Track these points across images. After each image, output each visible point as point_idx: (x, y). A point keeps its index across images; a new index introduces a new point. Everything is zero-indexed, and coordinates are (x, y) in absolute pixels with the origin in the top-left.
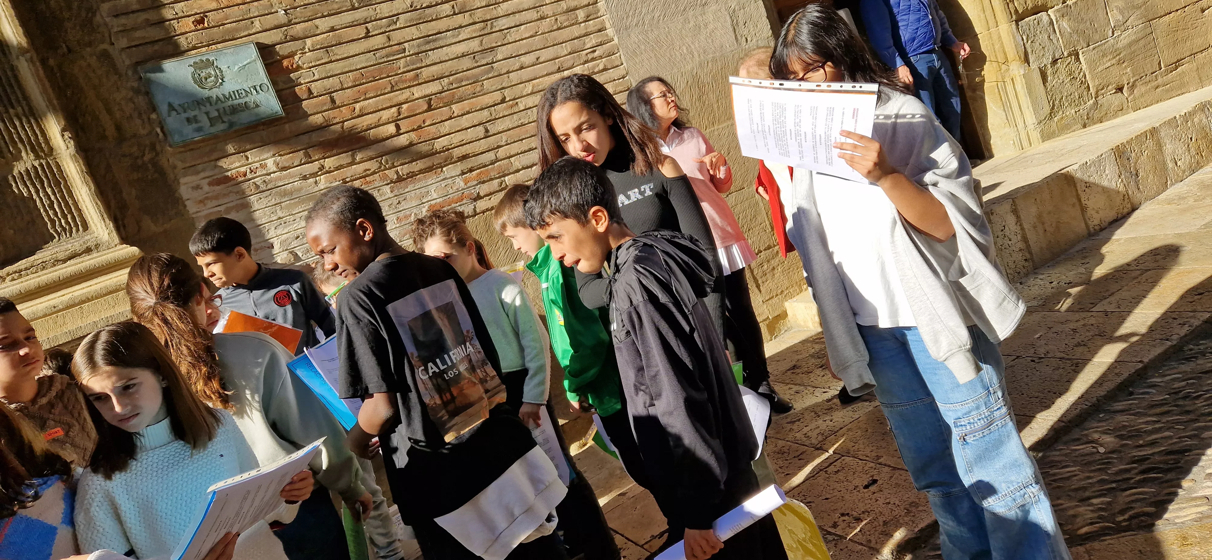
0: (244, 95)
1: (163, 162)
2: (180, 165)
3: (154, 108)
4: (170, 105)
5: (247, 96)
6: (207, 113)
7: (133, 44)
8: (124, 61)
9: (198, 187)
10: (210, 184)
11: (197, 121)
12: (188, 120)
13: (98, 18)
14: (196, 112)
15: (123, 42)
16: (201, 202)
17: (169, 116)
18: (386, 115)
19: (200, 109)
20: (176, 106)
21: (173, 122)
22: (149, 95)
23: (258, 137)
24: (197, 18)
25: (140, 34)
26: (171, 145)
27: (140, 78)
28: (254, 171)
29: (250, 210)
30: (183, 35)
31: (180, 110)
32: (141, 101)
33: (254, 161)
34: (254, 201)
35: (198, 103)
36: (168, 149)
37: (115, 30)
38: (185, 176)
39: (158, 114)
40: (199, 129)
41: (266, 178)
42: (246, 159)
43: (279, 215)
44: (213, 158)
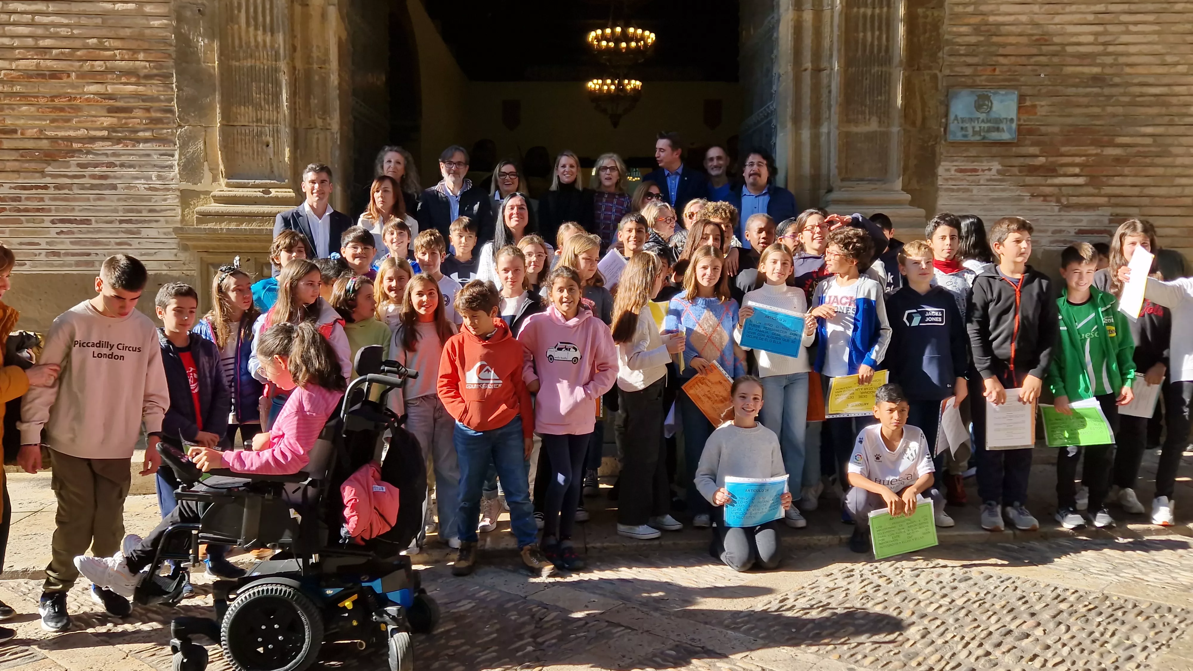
1: (937, 149)
2: (945, 154)
3: (946, 115)
4: (956, 116)
5: (1000, 124)
6: (973, 128)
7: (952, 74)
8: (942, 84)
9: (948, 170)
10: (956, 171)
11: (967, 131)
12: (962, 128)
13: (940, 54)
14: (967, 125)
15: (947, 72)
16: (947, 179)
17: (953, 122)
18: (1078, 160)
19: (971, 124)
20: (959, 117)
21: (953, 126)
22: (947, 106)
23: (995, 150)
24: (993, 67)
25: (957, 69)
26: (946, 140)
27: (947, 96)
28: (983, 171)
29: (969, 194)
30: (980, 76)
31: (960, 121)
32: (942, 109)
33: (985, 165)
34: (975, 190)
35: (971, 120)
36: (943, 142)
37: (946, 63)
38: (945, 161)
39: (947, 120)
40: (965, 136)
41: (988, 177)
42: (982, 162)
43: (985, 203)
44: (965, 155)
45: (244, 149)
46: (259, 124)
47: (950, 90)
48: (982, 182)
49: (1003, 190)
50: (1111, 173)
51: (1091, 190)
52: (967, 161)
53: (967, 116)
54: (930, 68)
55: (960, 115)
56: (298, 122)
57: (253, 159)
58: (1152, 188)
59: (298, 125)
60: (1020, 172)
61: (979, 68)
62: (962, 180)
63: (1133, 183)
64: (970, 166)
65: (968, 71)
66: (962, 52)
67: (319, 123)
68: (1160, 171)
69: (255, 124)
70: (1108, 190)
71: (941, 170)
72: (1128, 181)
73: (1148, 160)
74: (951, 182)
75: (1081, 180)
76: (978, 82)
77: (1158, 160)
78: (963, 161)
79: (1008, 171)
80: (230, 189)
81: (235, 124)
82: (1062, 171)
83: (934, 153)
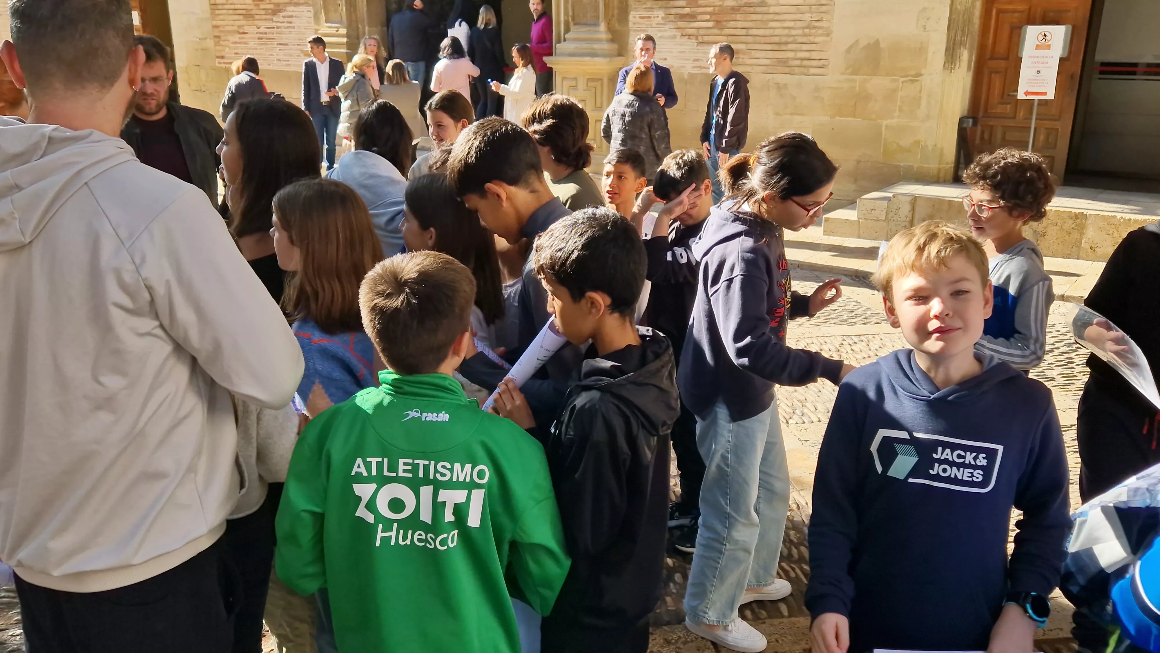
1: (629, 3)
2: (631, 6)
9: (635, 17)
10: (638, 17)
16: (634, 23)
18: (709, 9)
23: (661, 3)
28: (654, 17)
33: (655, 14)
38: (632, 11)
41: (657, 22)
42: (653, 11)
44: (644, 7)
49: (665, 31)
50: (729, 19)
51: (716, 31)
52: (645, 11)
58: (754, 30)
60: (675, 19)
63: (743, 26)
64: (646, 14)
68: (759, 17)
70: (727, 31)
71: (631, 17)
72: (739, 24)
73: (752, 9)
74: (637, 26)
75: (710, 24)
77: (758, 9)
78: (643, 11)
79: (668, 18)
82: (699, 17)
83: (627, 5)
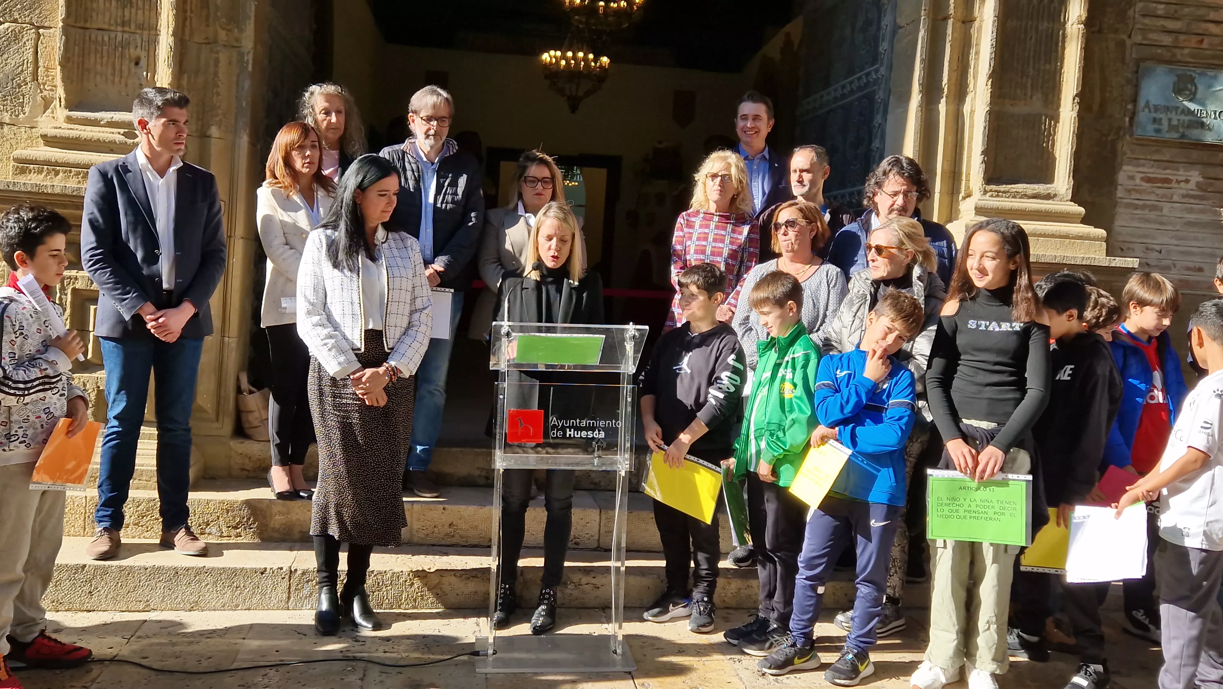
0: (1205, 115)
1: (1119, 147)
2: (1129, 154)
3: (1135, 101)
4: (1148, 102)
5: (1207, 117)
6: (1170, 120)
7: (1145, 42)
8: (1132, 54)
9: (1132, 178)
10: (1142, 179)
11: (1160, 124)
12: (1155, 120)
13: (1131, 13)
14: (1162, 116)
15: (1138, 38)
16: (1130, 190)
17: (1143, 111)
19: (1167, 114)
20: (1151, 104)
21: (1143, 116)
22: (1137, 87)
23: (1195, 154)
24: (1200, 38)
25: (1153, 36)
26: (1131, 135)
27: (1137, 72)
28: (1178, 182)
29: (1159, 213)
30: (1183, 48)
31: (1152, 110)
32: (1129, 90)
33: (1182, 174)
34: (1166, 208)
35: (1167, 109)
36: (1128, 137)
37: (1138, 26)
38: (1127, 165)
39: (1135, 106)
40: (1158, 131)
41: (1184, 192)
42: (1177, 169)
43: (1178, 228)
44: (1154, 158)
45: (99, 67)
46: (126, 29)
47: (1142, 64)
48: (1175, 198)
49: (1202, 211)
52: (1158, 167)
53: (1163, 103)
54: (1116, 31)
55: (1154, 101)
56: (187, 31)
57: (113, 82)
59: (187, 37)
61: (1182, 37)
62: (1149, 193)
64: (1161, 174)
65: (1167, 40)
66: (1160, 12)
67: (222, 35)
69: (119, 28)
71: (1122, 177)
74: (1135, 195)
76: (1179, 57)
78: (1152, 167)
79: (1211, 185)
80: (72, 126)
81: (88, 25)
83: (1114, 153)
